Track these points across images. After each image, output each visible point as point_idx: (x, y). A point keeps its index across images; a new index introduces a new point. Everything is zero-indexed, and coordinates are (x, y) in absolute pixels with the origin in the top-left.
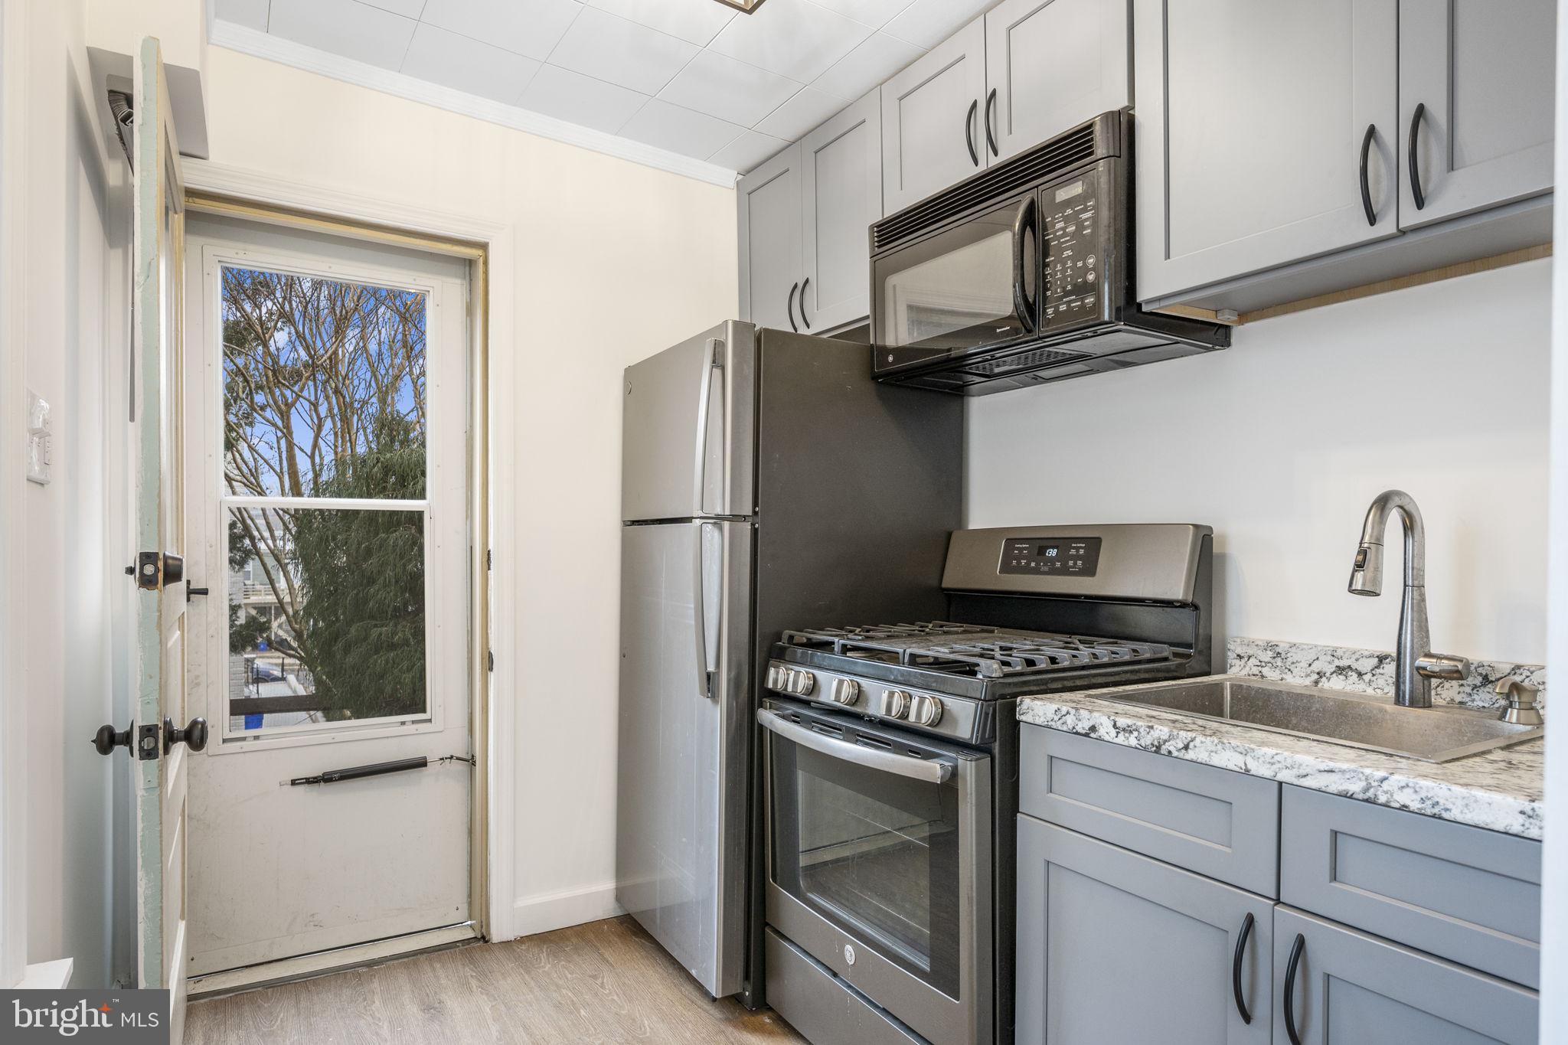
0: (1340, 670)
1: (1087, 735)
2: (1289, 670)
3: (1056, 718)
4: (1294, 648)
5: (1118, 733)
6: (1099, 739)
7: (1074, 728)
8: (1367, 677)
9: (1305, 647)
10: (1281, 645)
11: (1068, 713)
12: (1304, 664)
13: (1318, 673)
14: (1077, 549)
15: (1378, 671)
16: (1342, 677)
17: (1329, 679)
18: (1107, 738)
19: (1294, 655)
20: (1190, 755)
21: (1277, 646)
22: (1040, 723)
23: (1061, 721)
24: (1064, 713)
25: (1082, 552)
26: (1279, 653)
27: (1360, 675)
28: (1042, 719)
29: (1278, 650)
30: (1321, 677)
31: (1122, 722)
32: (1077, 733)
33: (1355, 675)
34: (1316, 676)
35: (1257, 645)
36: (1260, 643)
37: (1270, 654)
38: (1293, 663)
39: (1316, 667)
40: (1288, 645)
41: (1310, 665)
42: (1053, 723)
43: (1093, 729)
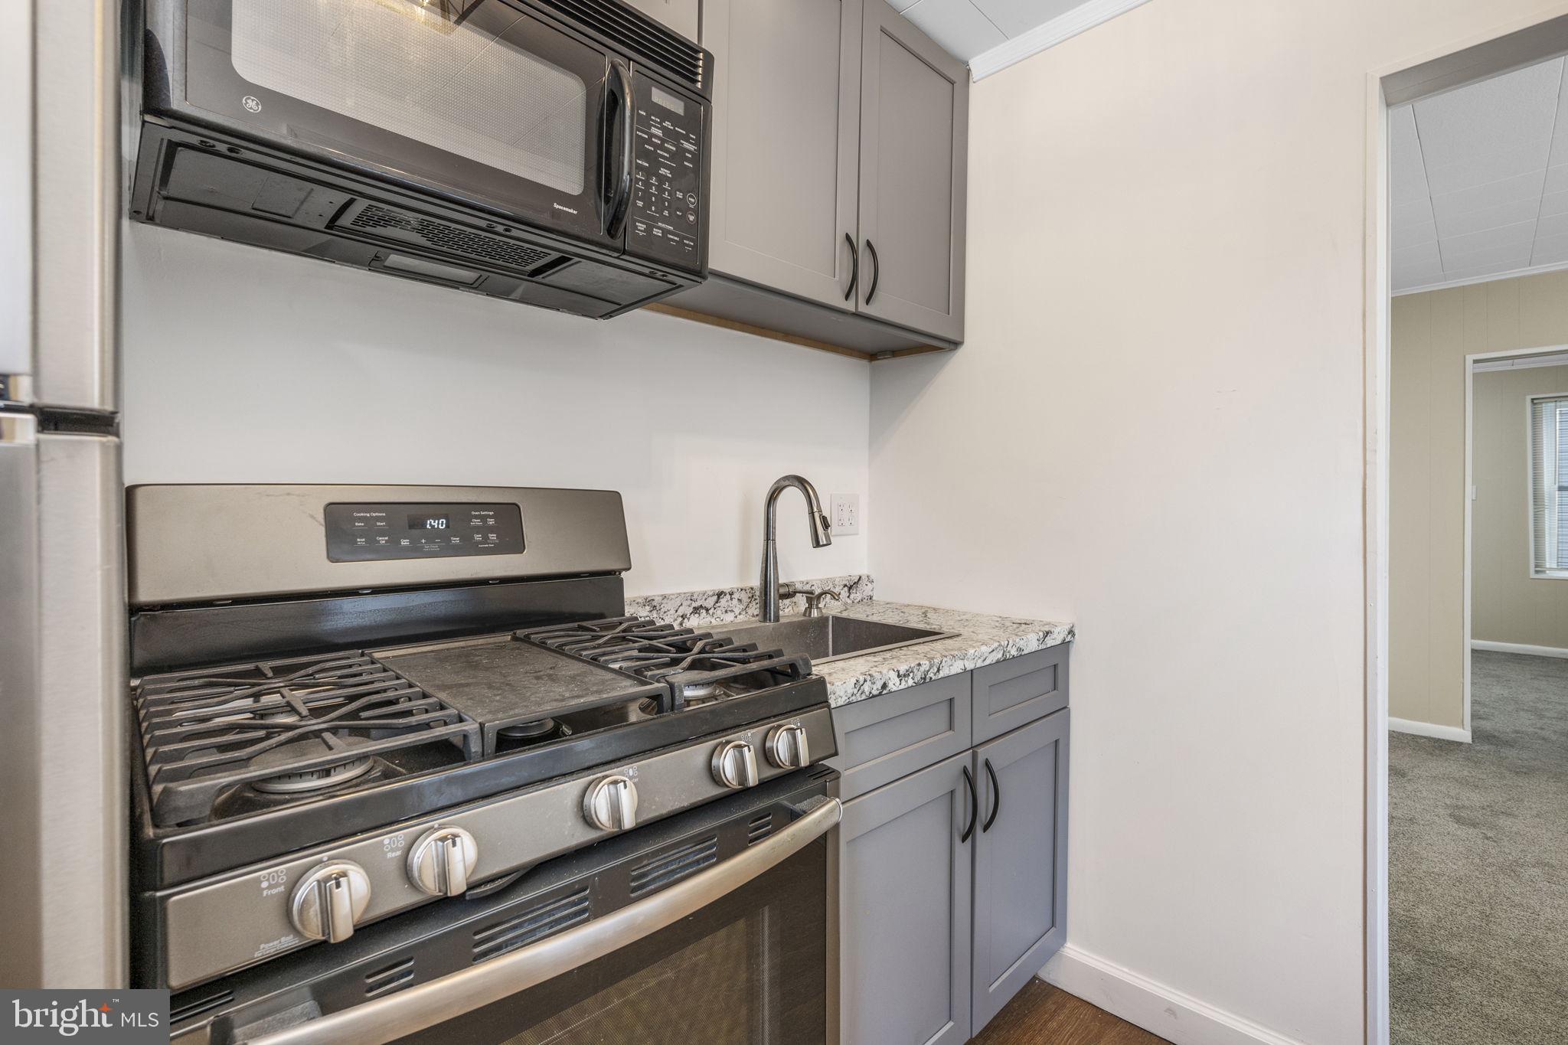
0: (696, 610)
1: (880, 694)
2: (662, 619)
3: (856, 691)
4: (665, 600)
5: (901, 680)
6: (890, 692)
7: (870, 693)
8: (711, 612)
9: (673, 597)
10: (656, 599)
11: (865, 681)
12: (672, 611)
13: (682, 616)
14: (484, 518)
15: (717, 605)
16: (697, 615)
17: (689, 619)
18: (895, 689)
19: (666, 605)
20: (942, 674)
21: (653, 600)
22: (842, 704)
23: (860, 692)
24: (861, 683)
25: (491, 522)
26: (655, 606)
27: (707, 610)
28: (844, 698)
29: (654, 603)
30: (684, 619)
31: (903, 669)
32: (874, 696)
33: (704, 611)
34: (681, 619)
35: (638, 603)
36: (640, 600)
37: (648, 608)
38: (665, 612)
39: (680, 612)
40: (661, 598)
41: (677, 611)
42: (854, 698)
43: (884, 686)
